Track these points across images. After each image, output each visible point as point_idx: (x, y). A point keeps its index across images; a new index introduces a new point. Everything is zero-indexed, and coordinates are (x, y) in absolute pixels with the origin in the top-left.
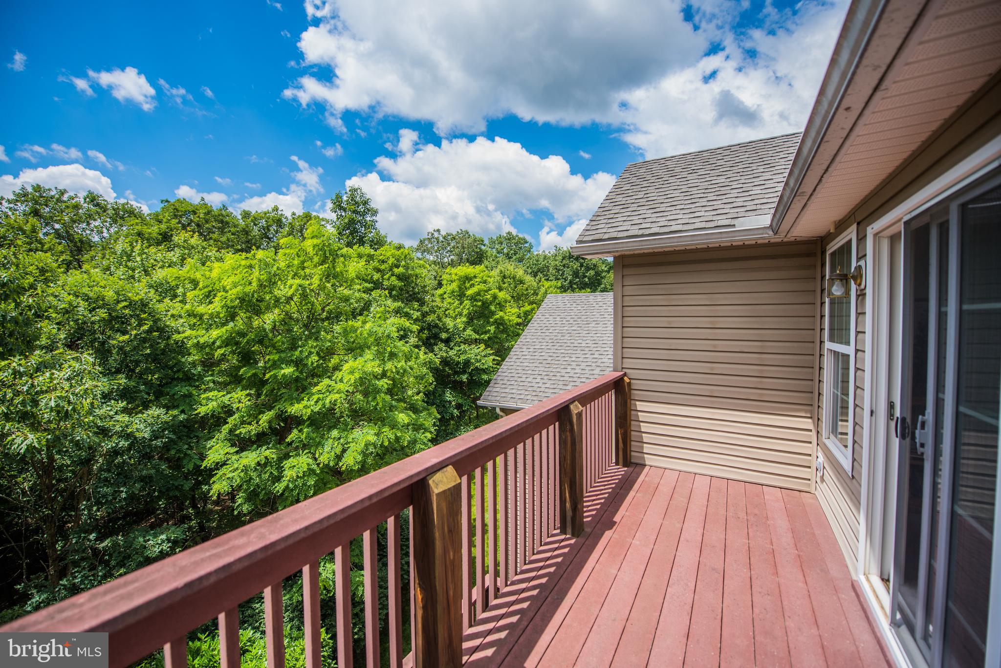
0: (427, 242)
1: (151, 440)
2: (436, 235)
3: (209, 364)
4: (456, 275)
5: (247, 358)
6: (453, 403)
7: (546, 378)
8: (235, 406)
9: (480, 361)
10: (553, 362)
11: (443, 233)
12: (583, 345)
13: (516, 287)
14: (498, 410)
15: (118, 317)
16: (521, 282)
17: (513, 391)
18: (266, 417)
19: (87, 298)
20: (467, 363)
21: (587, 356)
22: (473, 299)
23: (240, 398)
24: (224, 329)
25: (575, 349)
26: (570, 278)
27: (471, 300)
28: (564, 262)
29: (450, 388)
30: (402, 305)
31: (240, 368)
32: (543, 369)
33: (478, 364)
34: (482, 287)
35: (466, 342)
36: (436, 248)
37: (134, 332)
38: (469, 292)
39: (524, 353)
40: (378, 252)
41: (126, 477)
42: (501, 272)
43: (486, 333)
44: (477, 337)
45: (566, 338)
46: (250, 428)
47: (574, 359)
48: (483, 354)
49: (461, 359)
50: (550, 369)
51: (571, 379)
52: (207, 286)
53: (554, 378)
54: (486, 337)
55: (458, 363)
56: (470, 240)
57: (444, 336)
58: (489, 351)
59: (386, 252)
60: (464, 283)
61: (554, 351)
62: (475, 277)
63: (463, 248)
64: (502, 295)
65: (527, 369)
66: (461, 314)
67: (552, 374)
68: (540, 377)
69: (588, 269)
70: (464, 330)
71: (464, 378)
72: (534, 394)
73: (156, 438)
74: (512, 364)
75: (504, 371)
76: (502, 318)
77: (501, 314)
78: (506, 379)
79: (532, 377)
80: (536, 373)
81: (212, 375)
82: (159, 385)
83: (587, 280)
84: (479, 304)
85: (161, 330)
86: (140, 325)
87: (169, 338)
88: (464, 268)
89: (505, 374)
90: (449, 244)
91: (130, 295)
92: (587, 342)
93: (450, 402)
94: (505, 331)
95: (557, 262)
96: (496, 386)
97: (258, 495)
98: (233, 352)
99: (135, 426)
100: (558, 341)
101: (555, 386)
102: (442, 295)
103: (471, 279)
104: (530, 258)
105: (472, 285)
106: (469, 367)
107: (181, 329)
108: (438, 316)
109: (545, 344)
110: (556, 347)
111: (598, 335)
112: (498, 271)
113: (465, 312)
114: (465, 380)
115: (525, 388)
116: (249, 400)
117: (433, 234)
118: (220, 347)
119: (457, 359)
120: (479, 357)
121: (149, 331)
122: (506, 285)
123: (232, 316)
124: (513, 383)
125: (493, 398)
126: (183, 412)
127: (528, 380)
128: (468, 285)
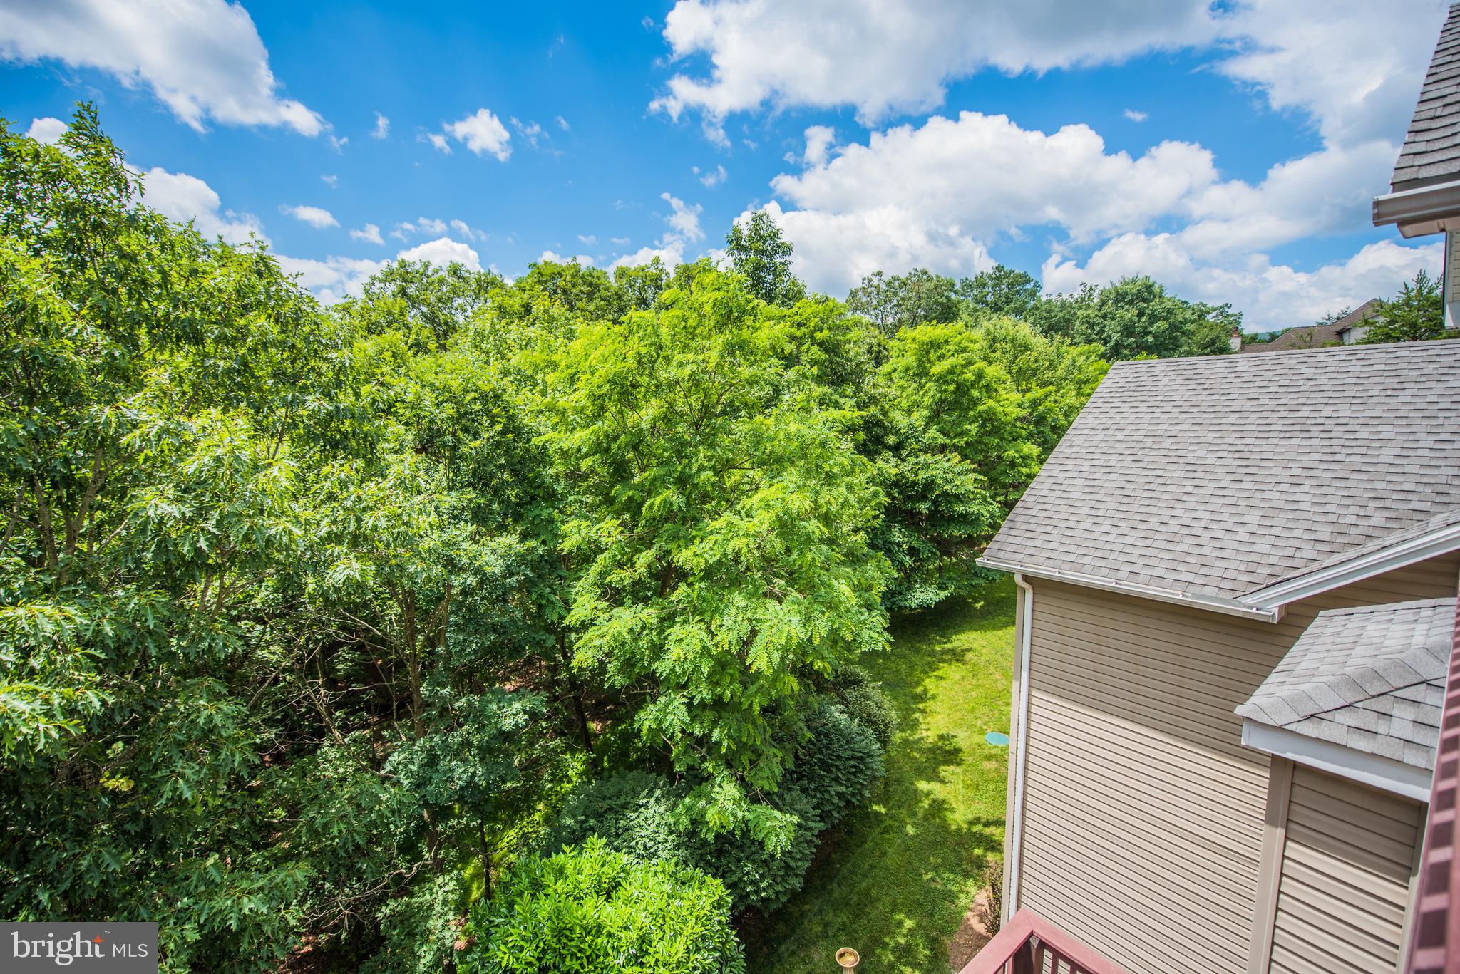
0: (860, 293)
1: (504, 577)
2: (875, 281)
3: (575, 476)
4: (914, 340)
5: (621, 472)
6: (904, 547)
7: (1123, 524)
8: (604, 540)
9: (952, 481)
10: (1138, 493)
11: (886, 277)
12: (1208, 461)
13: (1016, 357)
14: (1018, 579)
15: (466, 413)
16: (1027, 347)
17: (1051, 546)
18: (645, 558)
19: (433, 388)
20: (930, 484)
21: (1222, 484)
22: (942, 380)
23: (609, 530)
24: (589, 431)
25: (1190, 468)
26: (1116, 337)
27: (937, 381)
28: (1105, 309)
29: (899, 522)
30: (829, 391)
31: (613, 486)
32: (1115, 506)
33: (948, 487)
34: (958, 360)
35: (929, 449)
36: (875, 302)
37: (486, 436)
38: (937, 369)
39: (1068, 474)
40: (795, 309)
41: (477, 623)
42: (988, 332)
43: (961, 434)
44: (947, 441)
45: (1164, 445)
46: (623, 574)
47: (1189, 489)
48: (956, 470)
49: (919, 477)
50: (1134, 508)
51: (1186, 531)
52: (570, 367)
53: (1144, 526)
54: (962, 442)
55: (915, 483)
56: (930, 286)
57: (892, 440)
58: (967, 465)
59: (806, 308)
60: (928, 353)
61: (1139, 471)
62: (946, 342)
63: (920, 298)
64: (993, 371)
65: (1078, 504)
66: (918, 404)
67: (1138, 517)
68: (1109, 522)
69: (1154, 318)
70: (924, 431)
71: (924, 507)
72: (1098, 554)
73: (512, 574)
74: (1044, 493)
75: (1028, 505)
76: (991, 411)
77: (991, 403)
78: (1034, 520)
79: (1091, 520)
80: (1101, 512)
81: (578, 493)
82: (518, 505)
83: (1150, 339)
84: (952, 387)
85: (518, 431)
86: (492, 424)
87: (528, 441)
88: (929, 328)
89: (1030, 512)
90: (895, 295)
91: (480, 383)
92: (1220, 454)
93: (899, 545)
94: (995, 431)
95: (1090, 312)
96: (1014, 532)
97: (633, 666)
98: (603, 463)
99: (486, 558)
100: (1146, 452)
101: (1148, 542)
102: (889, 374)
103: (939, 347)
104: (1035, 308)
105: (941, 358)
106: (932, 490)
107: (542, 429)
108: (882, 409)
109: (1115, 457)
110: (1140, 465)
111: (1246, 441)
112: (983, 331)
113: (927, 400)
114: (925, 511)
115: (1078, 541)
116: (622, 532)
117: (870, 281)
118: (587, 455)
119: (912, 477)
120: (949, 476)
121: (503, 433)
122: (998, 354)
123: (600, 412)
124: (1049, 529)
125: (1008, 556)
126: (544, 542)
127: (1082, 525)
128: (932, 356)
